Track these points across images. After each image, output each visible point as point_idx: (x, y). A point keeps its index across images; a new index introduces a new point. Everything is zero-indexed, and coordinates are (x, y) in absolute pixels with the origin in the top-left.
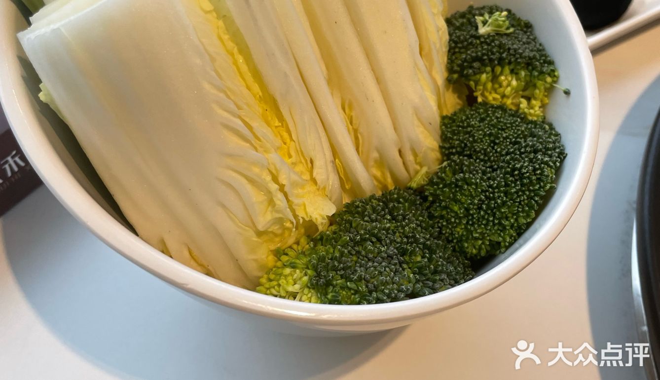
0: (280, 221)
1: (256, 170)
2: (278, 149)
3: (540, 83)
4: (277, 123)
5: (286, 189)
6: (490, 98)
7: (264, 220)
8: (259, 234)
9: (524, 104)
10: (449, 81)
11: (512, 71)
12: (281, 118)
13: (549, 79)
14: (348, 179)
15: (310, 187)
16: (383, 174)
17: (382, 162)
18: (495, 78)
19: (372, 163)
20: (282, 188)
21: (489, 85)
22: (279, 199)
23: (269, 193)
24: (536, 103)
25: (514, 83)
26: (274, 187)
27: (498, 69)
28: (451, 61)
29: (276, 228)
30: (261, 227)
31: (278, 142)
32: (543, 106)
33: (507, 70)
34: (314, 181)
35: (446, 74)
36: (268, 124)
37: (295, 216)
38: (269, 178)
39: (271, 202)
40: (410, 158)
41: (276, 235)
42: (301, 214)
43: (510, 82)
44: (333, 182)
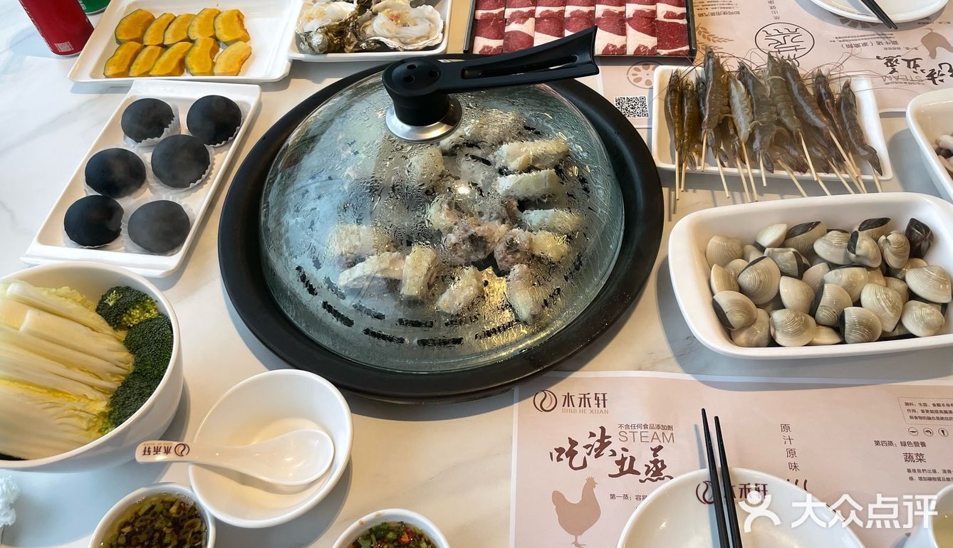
0: (90, 421)
1: (66, 412)
2: (68, 401)
3: (146, 305)
4: (61, 394)
5: (83, 409)
6: (134, 322)
7: (84, 425)
8: (88, 430)
9: (148, 315)
10: (115, 329)
11: (134, 308)
12: (61, 392)
13: (148, 301)
14: (106, 390)
15: (92, 403)
16: (118, 377)
17: (114, 374)
18: (130, 315)
19: (110, 378)
20: (81, 411)
21: (130, 319)
22: (83, 414)
23: (77, 415)
24: (152, 311)
25: (138, 311)
26: (77, 412)
27: (128, 311)
28: (109, 323)
29: (91, 424)
30: (86, 427)
31: (66, 399)
32: (156, 309)
33: (131, 310)
34: (92, 400)
35: (111, 328)
36: (58, 397)
37: (95, 415)
38: (72, 411)
39: (81, 418)
40: (122, 365)
41: (94, 426)
42: (95, 413)
43: (136, 313)
44: (99, 395)
